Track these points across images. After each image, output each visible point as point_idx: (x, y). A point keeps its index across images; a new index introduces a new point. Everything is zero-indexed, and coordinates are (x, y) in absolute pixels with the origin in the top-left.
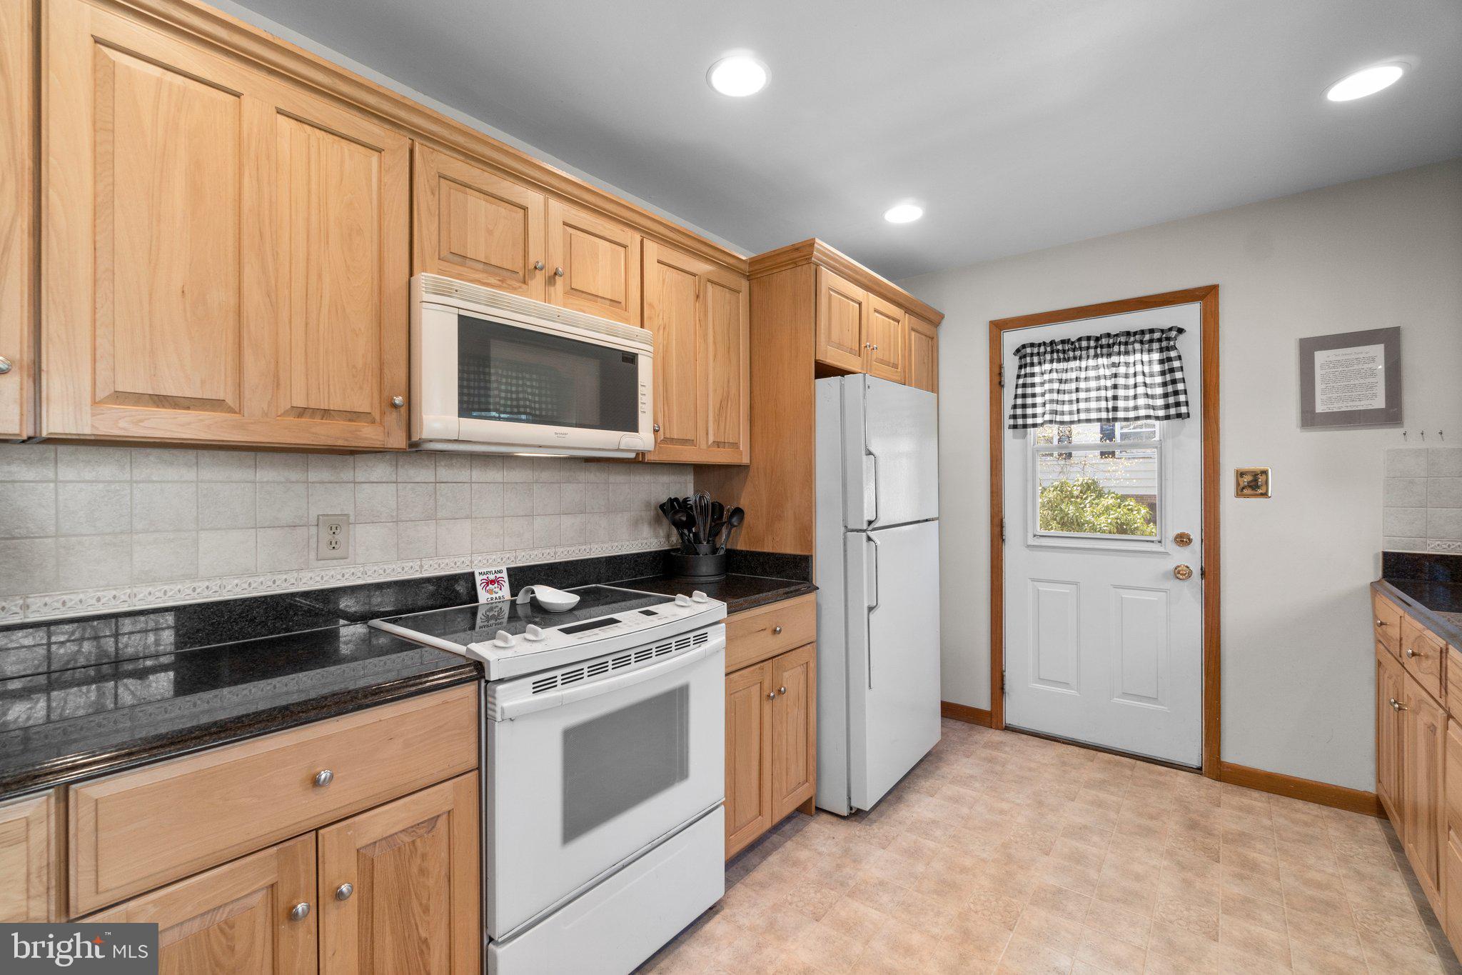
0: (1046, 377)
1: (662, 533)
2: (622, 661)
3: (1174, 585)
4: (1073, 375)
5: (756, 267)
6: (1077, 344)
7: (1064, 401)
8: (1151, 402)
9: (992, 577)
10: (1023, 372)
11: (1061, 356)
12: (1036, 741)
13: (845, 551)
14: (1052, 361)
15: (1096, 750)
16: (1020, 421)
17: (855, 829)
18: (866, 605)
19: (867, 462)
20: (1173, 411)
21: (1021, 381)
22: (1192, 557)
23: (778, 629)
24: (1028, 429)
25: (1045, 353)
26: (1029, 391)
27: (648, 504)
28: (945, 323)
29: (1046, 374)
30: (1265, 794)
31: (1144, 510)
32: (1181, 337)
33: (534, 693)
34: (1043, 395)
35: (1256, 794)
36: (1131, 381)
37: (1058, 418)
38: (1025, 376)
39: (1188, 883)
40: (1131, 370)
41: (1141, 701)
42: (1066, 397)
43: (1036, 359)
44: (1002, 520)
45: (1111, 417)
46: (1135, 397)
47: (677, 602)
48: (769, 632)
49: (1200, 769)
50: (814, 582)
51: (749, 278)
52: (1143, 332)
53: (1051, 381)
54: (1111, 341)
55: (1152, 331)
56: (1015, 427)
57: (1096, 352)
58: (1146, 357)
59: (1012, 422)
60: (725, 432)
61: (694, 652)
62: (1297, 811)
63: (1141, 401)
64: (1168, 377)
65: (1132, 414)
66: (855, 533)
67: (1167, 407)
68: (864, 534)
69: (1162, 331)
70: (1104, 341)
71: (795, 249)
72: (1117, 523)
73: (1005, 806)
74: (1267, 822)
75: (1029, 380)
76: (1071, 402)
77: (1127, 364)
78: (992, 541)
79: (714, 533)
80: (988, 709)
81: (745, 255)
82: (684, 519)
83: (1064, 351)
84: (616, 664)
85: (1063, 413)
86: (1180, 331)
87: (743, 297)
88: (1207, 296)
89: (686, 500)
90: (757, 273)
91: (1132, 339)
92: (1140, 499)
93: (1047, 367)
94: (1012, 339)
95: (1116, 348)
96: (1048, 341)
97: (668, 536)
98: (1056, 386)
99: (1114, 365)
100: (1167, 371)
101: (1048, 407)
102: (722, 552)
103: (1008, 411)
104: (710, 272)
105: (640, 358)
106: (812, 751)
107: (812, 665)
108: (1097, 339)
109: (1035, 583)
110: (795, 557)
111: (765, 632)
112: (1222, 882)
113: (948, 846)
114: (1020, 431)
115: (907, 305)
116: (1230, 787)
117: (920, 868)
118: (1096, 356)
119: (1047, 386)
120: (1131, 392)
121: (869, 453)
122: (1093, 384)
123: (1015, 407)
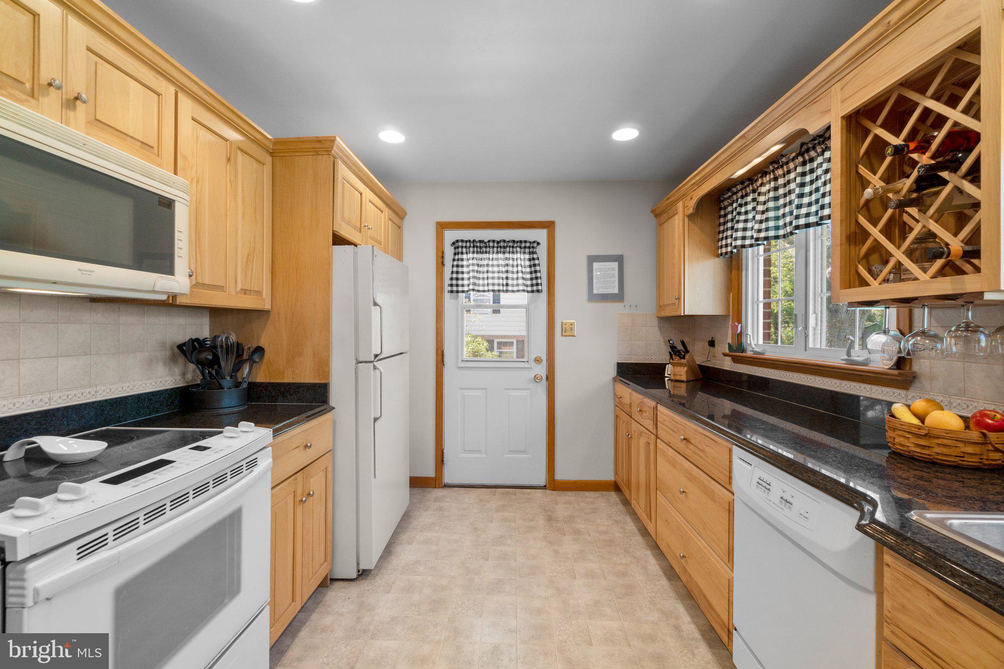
0: (471, 262)
1: (177, 371)
2: (180, 500)
3: (532, 385)
4: (485, 262)
5: (280, 147)
6: (487, 244)
7: (479, 278)
8: (525, 282)
9: (436, 389)
10: (456, 257)
11: (479, 250)
12: (463, 490)
13: (356, 378)
14: (473, 252)
15: (495, 488)
16: (455, 289)
17: (364, 585)
18: (373, 417)
19: (375, 311)
20: (535, 288)
21: (455, 263)
22: (541, 370)
23: (309, 445)
24: (459, 294)
25: (470, 247)
26: (460, 269)
27: (163, 345)
28: (407, 218)
29: (469, 259)
30: (573, 492)
31: (486, 344)
32: (538, 247)
33: (78, 559)
34: (469, 273)
35: (570, 493)
36: (515, 269)
37: (476, 288)
38: (458, 260)
39: (556, 551)
40: (515, 263)
41: (518, 454)
42: (481, 276)
43: (464, 250)
44: (443, 351)
45: (505, 289)
46: (517, 278)
47: (225, 434)
48: (301, 448)
49: (545, 486)
50: (330, 404)
51: (272, 154)
52: (521, 242)
53: (473, 265)
54: (505, 245)
55: (526, 242)
56: (452, 292)
57: (497, 250)
58: (522, 257)
59: (450, 288)
60: (251, 282)
61: (248, 478)
62: (587, 497)
63: (521, 281)
64: (533, 269)
65: (515, 288)
66: (365, 364)
67: (532, 285)
68: (372, 364)
69: (530, 242)
70: (502, 244)
71: (319, 141)
72: (473, 351)
73: (456, 537)
74: (577, 507)
75: (460, 263)
76: (483, 278)
77: (513, 259)
78: (437, 365)
79: (237, 368)
80: (433, 475)
81: (272, 136)
82: (210, 357)
83: (480, 248)
84: (174, 504)
85: (479, 285)
86: (538, 244)
87: (267, 168)
88: (549, 226)
89: (204, 340)
90: (280, 152)
91: (516, 245)
92: (483, 337)
93: (471, 256)
94: (450, 236)
95: (508, 249)
96: (472, 240)
97: (184, 374)
98: (476, 268)
99: (506, 259)
100: (532, 266)
101: (472, 281)
102: (245, 385)
103: (447, 282)
104: (241, 141)
105: (177, 204)
106: (329, 537)
107: (330, 469)
108: (498, 242)
109: (462, 391)
110: (314, 385)
111: (299, 449)
112: (570, 546)
113: (430, 575)
114: (454, 294)
115: (387, 201)
116: (559, 493)
117: (416, 598)
118: (497, 252)
119: (471, 268)
120: (515, 276)
121: (375, 304)
122: (496, 269)
123: (452, 279)
